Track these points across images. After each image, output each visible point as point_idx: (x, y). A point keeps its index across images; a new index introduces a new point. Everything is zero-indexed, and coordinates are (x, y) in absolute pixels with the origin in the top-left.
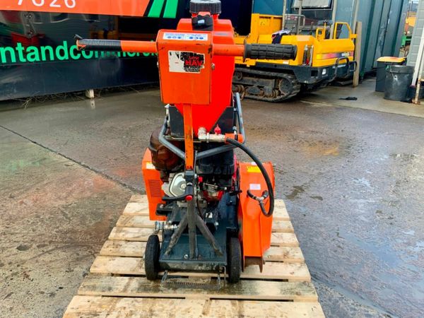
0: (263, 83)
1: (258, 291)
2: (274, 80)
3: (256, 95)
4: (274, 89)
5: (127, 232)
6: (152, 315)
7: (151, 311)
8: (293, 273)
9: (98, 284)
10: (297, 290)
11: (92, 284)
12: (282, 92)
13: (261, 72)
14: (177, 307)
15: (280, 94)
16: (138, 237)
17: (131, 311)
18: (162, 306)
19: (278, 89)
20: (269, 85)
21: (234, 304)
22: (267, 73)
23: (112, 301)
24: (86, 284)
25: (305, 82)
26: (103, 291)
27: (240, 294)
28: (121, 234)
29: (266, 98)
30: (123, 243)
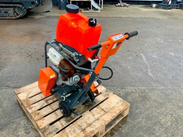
0: (6, 10)
1: (99, 100)
2: (13, 8)
3: (5, 17)
4: (14, 13)
5: (35, 107)
6: (81, 126)
7: (79, 126)
8: (101, 90)
9: (51, 131)
10: (107, 94)
11: (48, 132)
12: (19, 14)
13: (4, 5)
14: (85, 119)
15: (18, 15)
16: (42, 106)
17: (73, 130)
18: (80, 122)
19: (16, 12)
20: (11, 11)
21: (98, 108)
22: (8, 5)
23: (63, 132)
24: (46, 133)
25: (30, 8)
26: (56, 131)
27: (96, 104)
28: (33, 109)
29: (11, 18)
30: (39, 112)
